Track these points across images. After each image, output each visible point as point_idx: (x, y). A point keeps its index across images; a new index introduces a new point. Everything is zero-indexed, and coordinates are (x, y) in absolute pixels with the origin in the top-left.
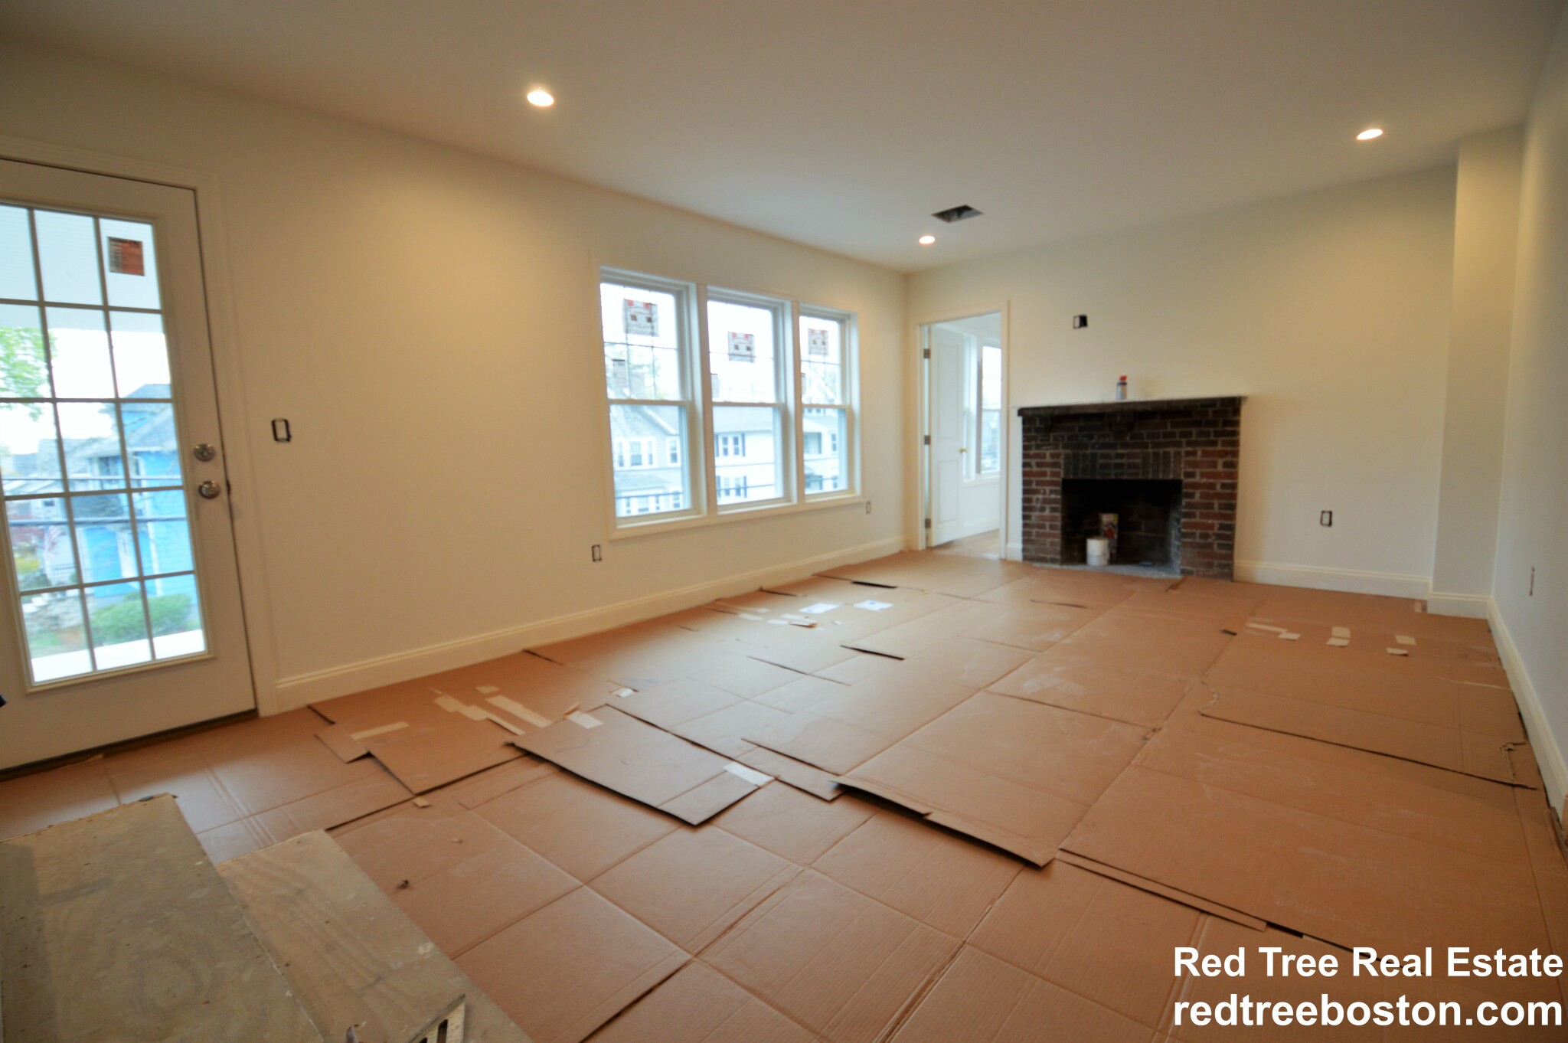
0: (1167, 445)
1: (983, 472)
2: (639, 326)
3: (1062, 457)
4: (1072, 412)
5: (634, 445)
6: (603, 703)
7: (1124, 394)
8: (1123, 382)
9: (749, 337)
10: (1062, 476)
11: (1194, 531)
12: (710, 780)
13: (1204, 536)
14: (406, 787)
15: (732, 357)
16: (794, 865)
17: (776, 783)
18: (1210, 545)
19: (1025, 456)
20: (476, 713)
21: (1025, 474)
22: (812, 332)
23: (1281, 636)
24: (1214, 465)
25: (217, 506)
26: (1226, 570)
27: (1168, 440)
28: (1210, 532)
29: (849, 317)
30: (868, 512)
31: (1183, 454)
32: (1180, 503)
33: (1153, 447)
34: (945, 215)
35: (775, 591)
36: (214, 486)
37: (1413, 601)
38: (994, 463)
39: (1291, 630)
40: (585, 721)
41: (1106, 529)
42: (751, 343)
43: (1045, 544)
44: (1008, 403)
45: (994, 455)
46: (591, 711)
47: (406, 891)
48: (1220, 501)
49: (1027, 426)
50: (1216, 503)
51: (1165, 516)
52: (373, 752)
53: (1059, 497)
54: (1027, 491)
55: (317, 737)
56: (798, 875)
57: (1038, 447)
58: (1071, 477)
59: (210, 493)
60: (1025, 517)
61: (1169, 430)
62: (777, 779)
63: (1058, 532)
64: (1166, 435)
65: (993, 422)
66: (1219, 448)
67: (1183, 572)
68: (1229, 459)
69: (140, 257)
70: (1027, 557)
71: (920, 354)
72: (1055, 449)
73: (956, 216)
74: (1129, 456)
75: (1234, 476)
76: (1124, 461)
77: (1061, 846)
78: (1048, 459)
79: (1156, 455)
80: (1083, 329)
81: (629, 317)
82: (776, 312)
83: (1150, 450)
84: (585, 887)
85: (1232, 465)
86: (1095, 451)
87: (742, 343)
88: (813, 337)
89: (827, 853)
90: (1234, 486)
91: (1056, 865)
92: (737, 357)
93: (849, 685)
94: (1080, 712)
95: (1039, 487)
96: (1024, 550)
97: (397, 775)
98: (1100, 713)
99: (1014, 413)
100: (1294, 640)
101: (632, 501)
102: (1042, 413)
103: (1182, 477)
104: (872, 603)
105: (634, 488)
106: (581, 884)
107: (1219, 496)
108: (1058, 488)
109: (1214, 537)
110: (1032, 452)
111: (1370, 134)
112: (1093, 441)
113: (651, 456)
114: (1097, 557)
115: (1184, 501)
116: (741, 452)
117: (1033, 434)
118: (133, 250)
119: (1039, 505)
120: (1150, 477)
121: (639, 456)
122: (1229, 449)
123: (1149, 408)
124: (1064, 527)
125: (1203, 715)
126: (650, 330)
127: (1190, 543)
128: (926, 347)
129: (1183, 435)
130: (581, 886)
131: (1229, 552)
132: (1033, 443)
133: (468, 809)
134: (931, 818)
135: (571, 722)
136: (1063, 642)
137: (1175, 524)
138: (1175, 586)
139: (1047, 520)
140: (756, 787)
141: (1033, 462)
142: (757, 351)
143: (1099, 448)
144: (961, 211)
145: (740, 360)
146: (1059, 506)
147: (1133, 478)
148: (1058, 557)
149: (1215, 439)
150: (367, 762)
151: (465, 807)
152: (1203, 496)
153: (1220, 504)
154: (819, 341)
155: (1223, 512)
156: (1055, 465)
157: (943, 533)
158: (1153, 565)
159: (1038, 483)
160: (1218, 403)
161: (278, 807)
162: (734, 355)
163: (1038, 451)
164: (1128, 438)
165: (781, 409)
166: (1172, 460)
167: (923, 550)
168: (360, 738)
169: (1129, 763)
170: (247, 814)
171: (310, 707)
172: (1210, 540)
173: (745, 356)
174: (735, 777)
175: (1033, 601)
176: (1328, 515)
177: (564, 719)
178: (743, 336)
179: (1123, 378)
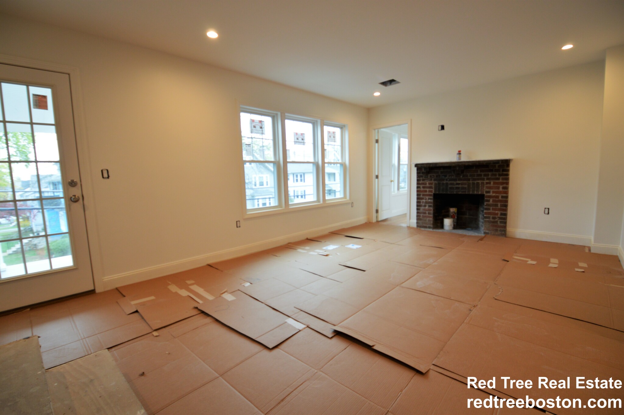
0: (478, 179)
1: (400, 190)
2: (257, 130)
3: (434, 184)
4: (438, 165)
5: (260, 177)
6: (237, 289)
7: (460, 158)
8: (459, 153)
9: (303, 134)
10: (433, 192)
11: (489, 216)
12: (279, 326)
13: (494, 218)
14: (150, 327)
15: (296, 143)
16: (313, 369)
17: (308, 328)
18: (497, 222)
19: (418, 184)
20: (184, 293)
21: (418, 191)
22: (329, 132)
23: (528, 263)
24: (498, 188)
25: (78, 206)
26: (503, 233)
27: (479, 177)
28: (497, 216)
29: (344, 126)
30: (352, 207)
31: (485, 183)
32: (484, 204)
33: (472, 181)
34: (384, 84)
35: (312, 239)
36: (77, 197)
37: (584, 247)
38: (405, 185)
39: (532, 260)
40: (229, 297)
41: (452, 214)
42: (304, 137)
43: (426, 221)
44: (411, 162)
45: (405, 182)
46: (232, 293)
47: (143, 377)
48: (501, 203)
49: (419, 171)
50: (499, 204)
51: (477, 209)
52: (139, 310)
53: (432, 201)
54: (419, 198)
55: (117, 302)
56: (314, 374)
57: (423, 180)
58: (437, 193)
59: (75, 200)
60: (417, 209)
61: (479, 173)
62: (308, 327)
63: (432, 215)
64: (478, 175)
65: (404, 169)
66: (501, 181)
67: (485, 233)
68: (505, 185)
69: (46, 102)
70: (419, 226)
71: (374, 141)
72: (430, 181)
73: (389, 84)
74: (462, 184)
75: (507, 193)
76: (460, 186)
77: (433, 363)
78: (428, 185)
79: (473, 184)
80: (443, 131)
81: (253, 127)
82: (314, 124)
83: (471, 182)
84: (220, 377)
85: (506, 188)
86: (447, 182)
87: (300, 137)
88: (330, 135)
89: (328, 364)
90: (507, 197)
91: (431, 372)
92: (298, 143)
93: (342, 283)
94: (441, 297)
95: (424, 197)
96: (417, 223)
97: (147, 321)
98: (450, 297)
99: (413, 166)
100: (534, 264)
101: (259, 200)
102: (425, 166)
103: (485, 193)
104: (353, 245)
105: (260, 195)
106: (219, 376)
107: (500, 201)
108: (432, 197)
109: (498, 219)
110: (421, 182)
111: (568, 47)
112: (447, 178)
113: (267, 182)
114: (448, 226)
115: (485, 203)
116: (303, 181)
117: (421, 175)
118: (43, 99)
119: (423, 204)
120: (471, 193)
121: (263, 182)
122: (505, 181)
123: (470, 164)
124: (434, 213)
125: (496, 299)
126: (261, 132)
127: (488, 221)
128: (377, 138)
129: (485, 175)
130: (219, 377)
131: (505, 225)
132: (421, 178)
133: (175, 338)
134: (375, 348)
135: (223, 298)
136: (434, 264)
137: (481, 212)
138: (481, 239)
139: (427, 211)
140: (299, 330)
141: (421, 186)
142: (306, 140)
143: (449, 181)
144: (392, 82)
145: (299, 144)
146: (432, 205)
147: (464, 193)
148: (432, 226)
149: (499, 177)
150: (136, 314)
151: (174, 337)
152: (493, 201)
153: (501, 205)
154: (332, 136)
155: (502, 208)
156: (431, 187)
157: (383, 215)
158: (472, 230)
159: (423, 195)
160: (500, 162)
161: (96, 334)
162: (296, 142)
163: (423, 182)
164: (461, 177)
165: (316, 164)
166: (480, 186)
167: (375, 222)
168: (134, 304)
169: (464, 322)
170: (83, 338)
171: (117, 289)
172: (496, 220)
173: (301, 142)
174: (290, 325)
175: (421, 245)
176: (548, 210)
177: (220, 296)
178: (300, 134)
179: (460, 151)
